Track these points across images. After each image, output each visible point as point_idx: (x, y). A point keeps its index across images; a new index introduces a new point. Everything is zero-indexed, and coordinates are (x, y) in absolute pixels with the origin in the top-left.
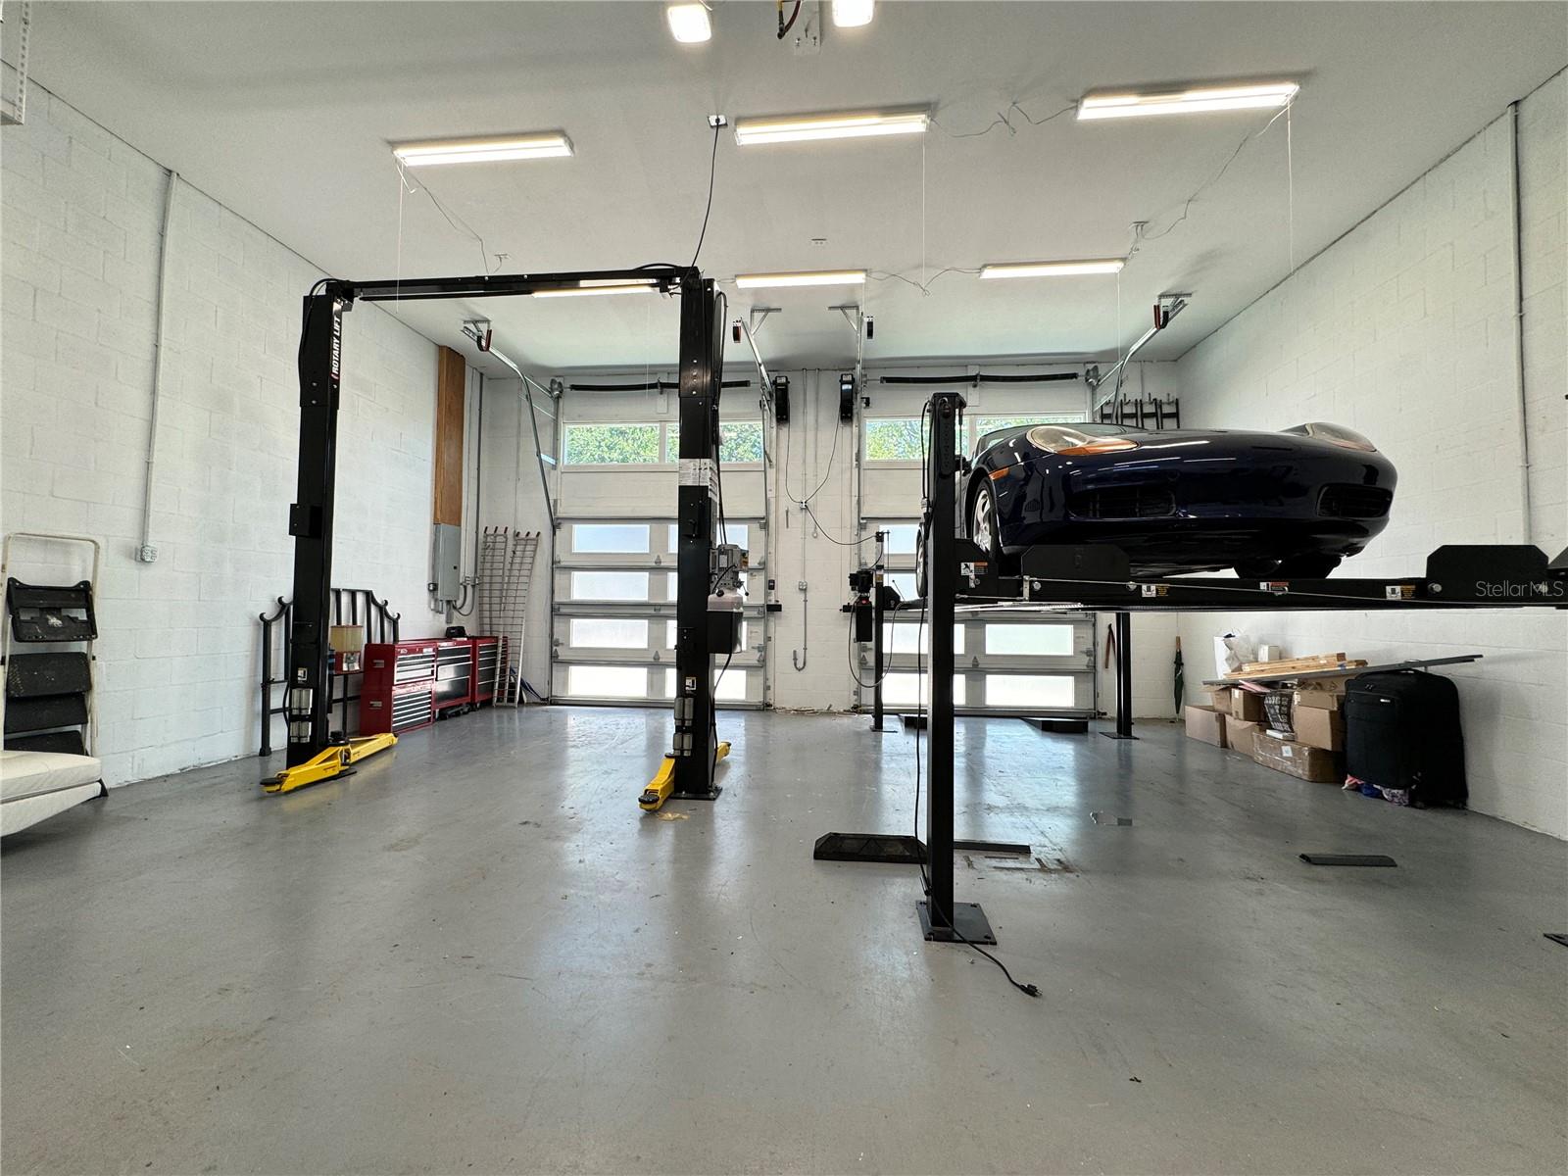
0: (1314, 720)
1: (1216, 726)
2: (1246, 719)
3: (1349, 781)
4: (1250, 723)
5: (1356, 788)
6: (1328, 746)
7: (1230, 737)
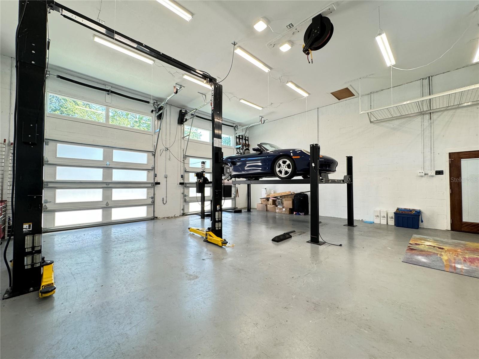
0: (288, 203)
1: (265, 207)
2: (273, 205)
3: (294, 213)
4: (274, 206)
5: (296, 214)
6: (292, 208)
7: (268, 209)
